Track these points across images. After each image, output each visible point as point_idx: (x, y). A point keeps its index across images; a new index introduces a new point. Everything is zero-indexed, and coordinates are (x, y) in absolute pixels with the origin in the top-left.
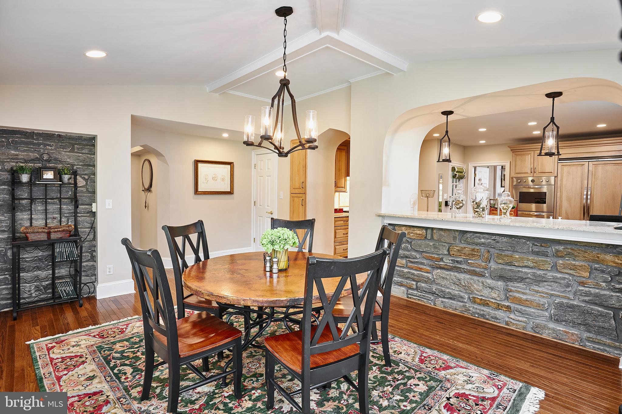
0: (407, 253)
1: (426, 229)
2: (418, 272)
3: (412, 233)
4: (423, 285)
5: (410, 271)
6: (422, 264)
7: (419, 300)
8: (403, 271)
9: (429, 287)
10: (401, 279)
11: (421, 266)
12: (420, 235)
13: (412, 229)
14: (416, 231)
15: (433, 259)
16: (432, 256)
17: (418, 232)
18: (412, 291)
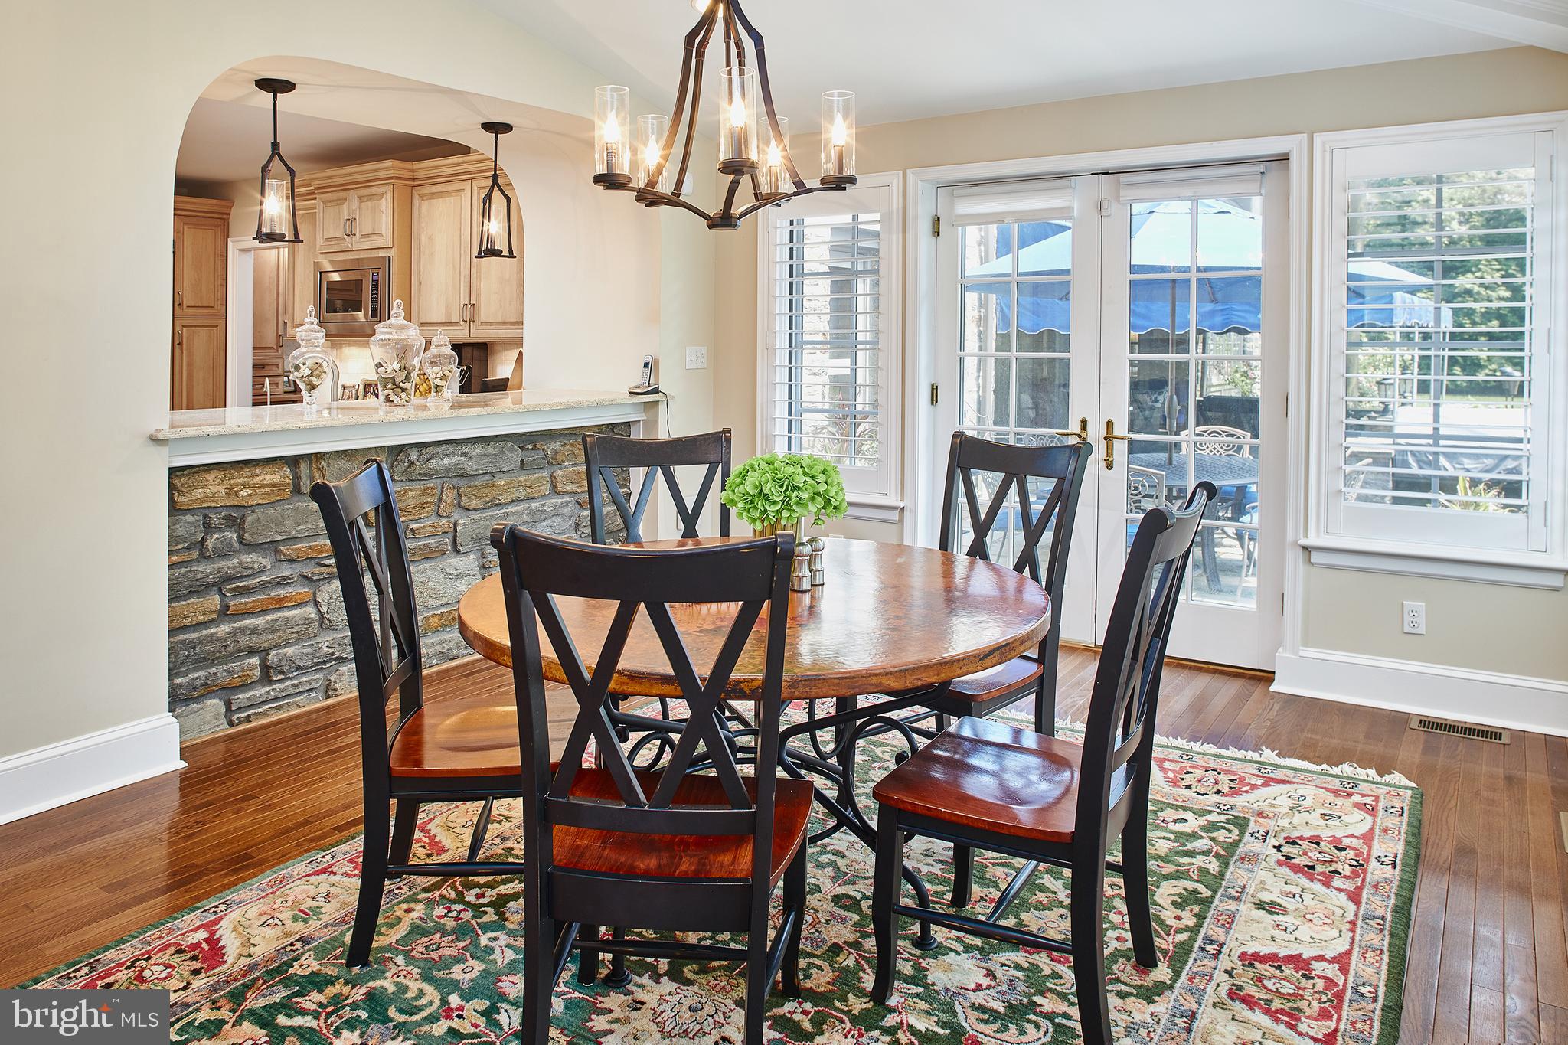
0: (228, 565)
1: (293, 461)
2: (269, 617)
3: (245, 486)
4: (290, 651)
5: (237, 625)
6: (284, 582)
7: (278, 708)
8: (212, 639)
9: (309, 650)
10: (202, 673)
11: (281, 592)
12: (274, 486)
13: (246, 472)
14: (262, 478)
15: (322, 552)
16: (317, 546)
17: (269, 478)
18: (247, 695)
